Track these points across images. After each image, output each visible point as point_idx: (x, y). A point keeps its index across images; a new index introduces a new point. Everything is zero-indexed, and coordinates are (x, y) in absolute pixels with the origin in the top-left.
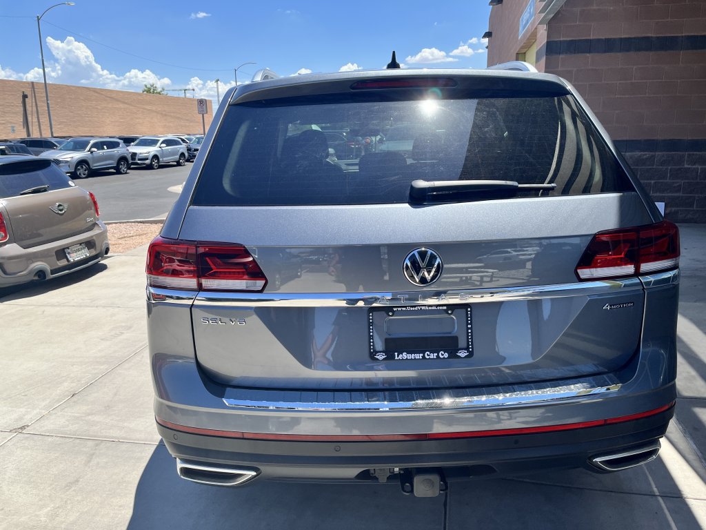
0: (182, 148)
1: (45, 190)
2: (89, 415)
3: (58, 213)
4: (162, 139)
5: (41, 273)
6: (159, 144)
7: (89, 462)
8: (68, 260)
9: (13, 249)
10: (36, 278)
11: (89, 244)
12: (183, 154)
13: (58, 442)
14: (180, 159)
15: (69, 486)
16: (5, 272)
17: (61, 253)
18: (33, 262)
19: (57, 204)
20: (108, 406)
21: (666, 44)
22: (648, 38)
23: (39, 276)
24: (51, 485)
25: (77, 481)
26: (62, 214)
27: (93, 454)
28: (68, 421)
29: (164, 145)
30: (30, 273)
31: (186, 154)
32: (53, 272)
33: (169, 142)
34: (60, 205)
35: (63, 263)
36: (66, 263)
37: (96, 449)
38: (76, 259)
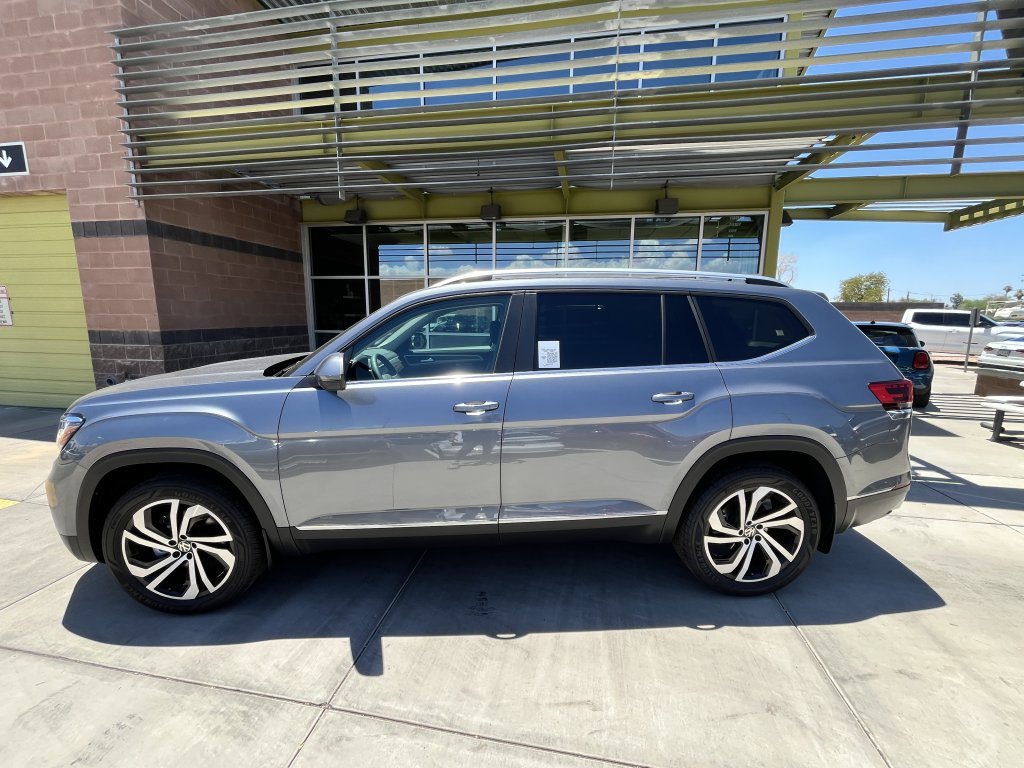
2: (802, 725)
7: (870, 675)
13: (881, 730)
15: (913, 676)
20: (768, 710)
21: (244, 247)
22: (233, 240)
24: (930, 694)
25: (900, 672)
27: (858, 676)
28: (837, 749)
37: (851, 678)
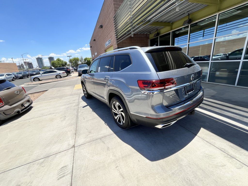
0: (13, 76)
1: (10, 88)
2: (88, 136)
3: (17, 94)
4: (5, 74)
5: (18, 112)
6: (5, 75)
7: (104, 143)
8: (25, 107)
9: (7, 107)
10: (17, 114)
11: (28, 101)
12: (14, 78)
14: (13, 79)
16: (6, 115)
17: (22, 105)
18: (15, 109)
19: (16, 91)
20: (90, 132)
23: (18, 113)
26: (18, 94)
28: (84, 139)
29: (7, 76)
30: (15, 113)
31: (15, 77)
32: (22, 111)
33: (8, 75)
34: (17, 92)
35: (24, 108)
36: (24, 107)
37: (102, 140)
38: (27, 106)
